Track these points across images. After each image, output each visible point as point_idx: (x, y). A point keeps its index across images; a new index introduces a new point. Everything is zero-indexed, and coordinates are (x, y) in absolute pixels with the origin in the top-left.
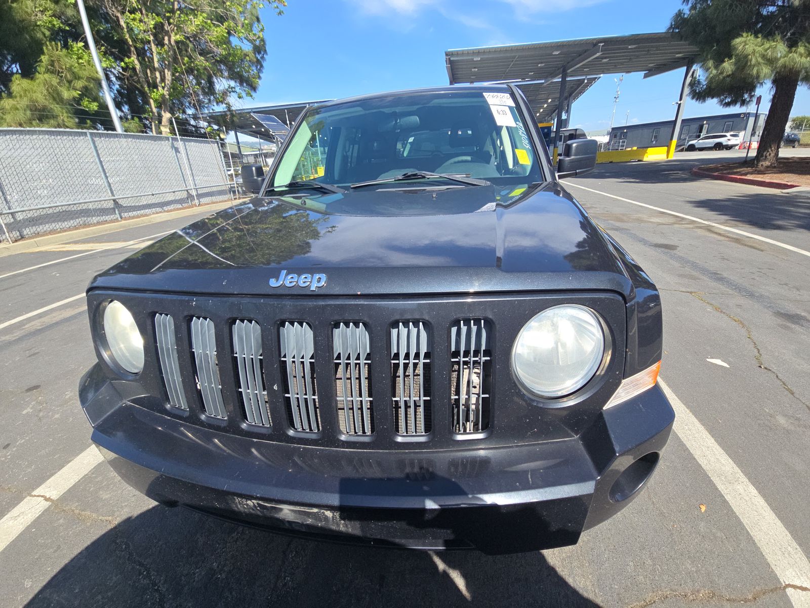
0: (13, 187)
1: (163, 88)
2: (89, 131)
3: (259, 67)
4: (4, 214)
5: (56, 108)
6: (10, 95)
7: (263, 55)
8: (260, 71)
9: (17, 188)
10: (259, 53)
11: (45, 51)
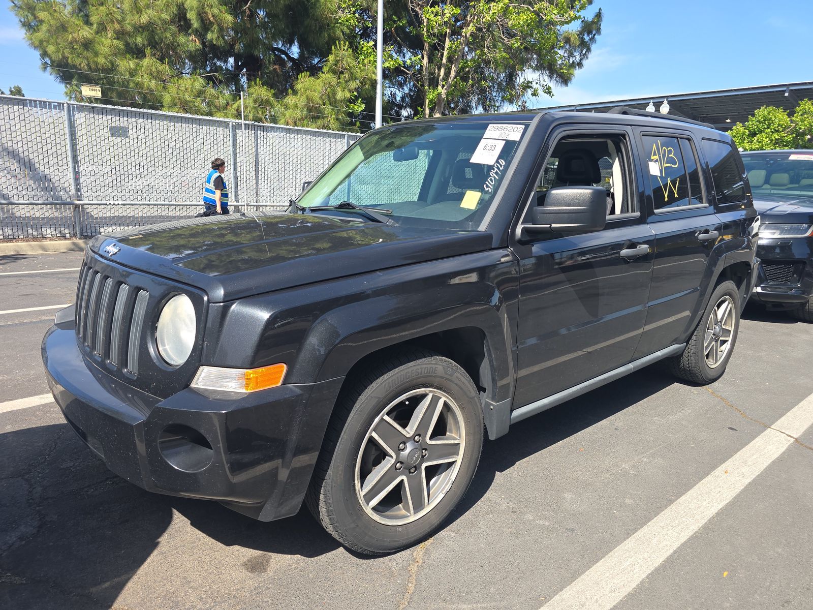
0: (266, 181)
1: (443, 86)
2: (348, 134)
3: (584, 52)
4: (250, 206)
5: (328, 109)
6: (295, 93)
7: (594, 35)
8: (584, 57)
9: (269, 183)
10: (589, 33)
11: (333, 51)
